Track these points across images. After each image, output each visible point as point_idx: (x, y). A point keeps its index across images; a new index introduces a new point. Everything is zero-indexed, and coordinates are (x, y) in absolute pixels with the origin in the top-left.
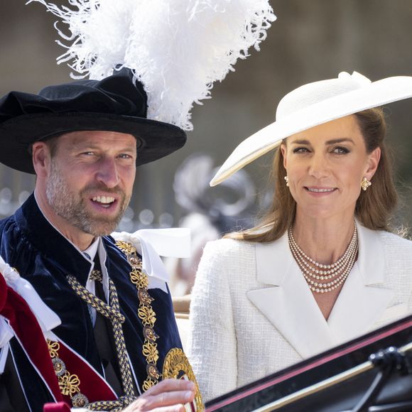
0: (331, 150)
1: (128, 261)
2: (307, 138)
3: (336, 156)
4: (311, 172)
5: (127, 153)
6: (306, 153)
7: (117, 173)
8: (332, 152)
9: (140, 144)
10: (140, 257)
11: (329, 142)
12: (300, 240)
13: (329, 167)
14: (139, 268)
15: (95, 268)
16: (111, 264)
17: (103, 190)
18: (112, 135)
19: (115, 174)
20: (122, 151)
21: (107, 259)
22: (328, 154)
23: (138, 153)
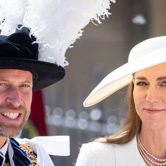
0: (160, 84)
1: (28, 158)
2: (145, 76)
3: (164, 88)
4: (147, 99)
5: (26, 84)
6: (144, 86)
7: (20, 97)
8: (161, 85)
9: (35, 77)
10: (36, 155)
11: (159, 79)
12: (144, 143)
13: (158, 95)
14: (35, 162)
15: (6, 162)
16: (16, 159)
17: (11, 109)
18: (16, 72)
19: (19, 98)
20: (23, 82)
21: (14, 155)
22: (159, 87)
23: (33, 83)
